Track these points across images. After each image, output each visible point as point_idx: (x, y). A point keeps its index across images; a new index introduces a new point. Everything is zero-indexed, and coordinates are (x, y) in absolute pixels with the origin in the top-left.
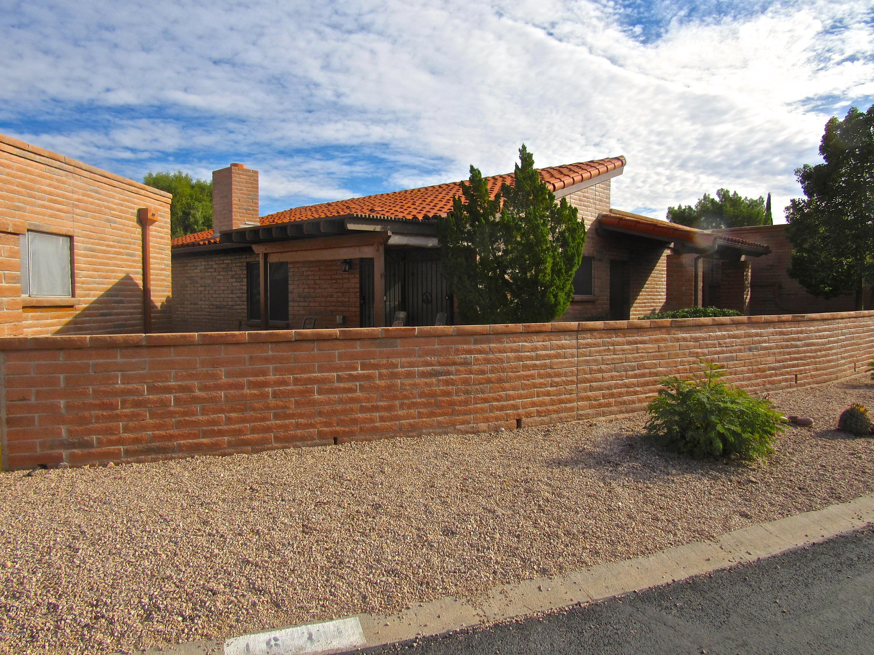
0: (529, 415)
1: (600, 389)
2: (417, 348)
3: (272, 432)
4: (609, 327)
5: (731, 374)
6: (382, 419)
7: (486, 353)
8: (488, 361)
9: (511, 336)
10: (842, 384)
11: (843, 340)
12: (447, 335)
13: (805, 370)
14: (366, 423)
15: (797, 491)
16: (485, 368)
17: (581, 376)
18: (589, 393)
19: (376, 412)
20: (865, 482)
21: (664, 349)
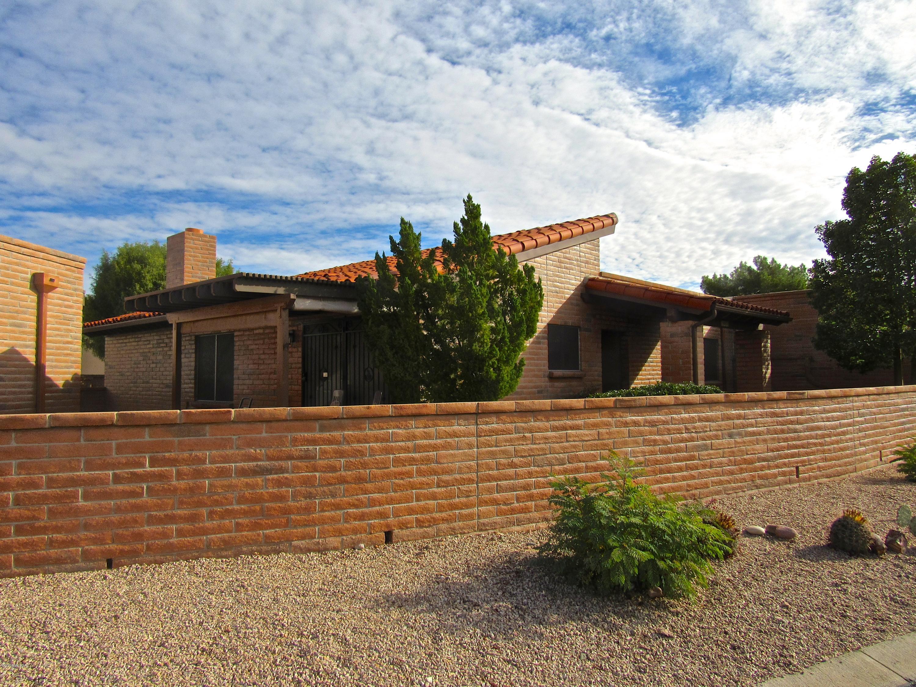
0: (403, 526)
1: (513, 489)
2: (234, 437)
3: (12, 552)
4: (523, 408)
5: (704, 466)
6: (180, 533)
7: (338, 443)
8: (341, 454)
9: (375, 420)
10: (862, 476)
11: (862, 423)
12: (278, 420)
13: (809, 460)
14: (155, 539)
15: (727, 651)
16: (337, 464)
17: (484, 473)
18: (496, 495)
19: (172, 523)
20: (838, 634)
21: (607, 436)
